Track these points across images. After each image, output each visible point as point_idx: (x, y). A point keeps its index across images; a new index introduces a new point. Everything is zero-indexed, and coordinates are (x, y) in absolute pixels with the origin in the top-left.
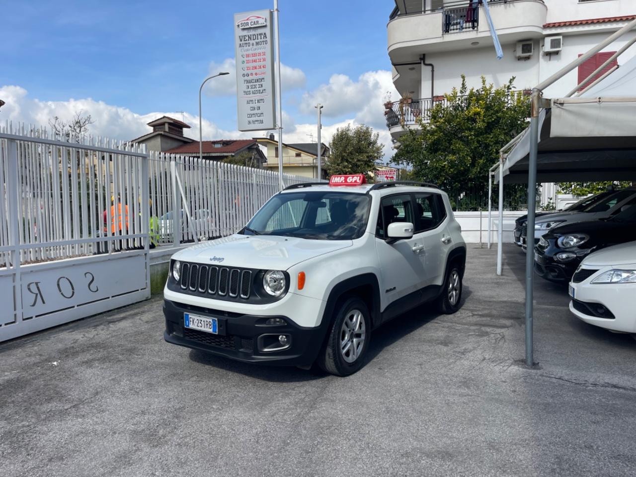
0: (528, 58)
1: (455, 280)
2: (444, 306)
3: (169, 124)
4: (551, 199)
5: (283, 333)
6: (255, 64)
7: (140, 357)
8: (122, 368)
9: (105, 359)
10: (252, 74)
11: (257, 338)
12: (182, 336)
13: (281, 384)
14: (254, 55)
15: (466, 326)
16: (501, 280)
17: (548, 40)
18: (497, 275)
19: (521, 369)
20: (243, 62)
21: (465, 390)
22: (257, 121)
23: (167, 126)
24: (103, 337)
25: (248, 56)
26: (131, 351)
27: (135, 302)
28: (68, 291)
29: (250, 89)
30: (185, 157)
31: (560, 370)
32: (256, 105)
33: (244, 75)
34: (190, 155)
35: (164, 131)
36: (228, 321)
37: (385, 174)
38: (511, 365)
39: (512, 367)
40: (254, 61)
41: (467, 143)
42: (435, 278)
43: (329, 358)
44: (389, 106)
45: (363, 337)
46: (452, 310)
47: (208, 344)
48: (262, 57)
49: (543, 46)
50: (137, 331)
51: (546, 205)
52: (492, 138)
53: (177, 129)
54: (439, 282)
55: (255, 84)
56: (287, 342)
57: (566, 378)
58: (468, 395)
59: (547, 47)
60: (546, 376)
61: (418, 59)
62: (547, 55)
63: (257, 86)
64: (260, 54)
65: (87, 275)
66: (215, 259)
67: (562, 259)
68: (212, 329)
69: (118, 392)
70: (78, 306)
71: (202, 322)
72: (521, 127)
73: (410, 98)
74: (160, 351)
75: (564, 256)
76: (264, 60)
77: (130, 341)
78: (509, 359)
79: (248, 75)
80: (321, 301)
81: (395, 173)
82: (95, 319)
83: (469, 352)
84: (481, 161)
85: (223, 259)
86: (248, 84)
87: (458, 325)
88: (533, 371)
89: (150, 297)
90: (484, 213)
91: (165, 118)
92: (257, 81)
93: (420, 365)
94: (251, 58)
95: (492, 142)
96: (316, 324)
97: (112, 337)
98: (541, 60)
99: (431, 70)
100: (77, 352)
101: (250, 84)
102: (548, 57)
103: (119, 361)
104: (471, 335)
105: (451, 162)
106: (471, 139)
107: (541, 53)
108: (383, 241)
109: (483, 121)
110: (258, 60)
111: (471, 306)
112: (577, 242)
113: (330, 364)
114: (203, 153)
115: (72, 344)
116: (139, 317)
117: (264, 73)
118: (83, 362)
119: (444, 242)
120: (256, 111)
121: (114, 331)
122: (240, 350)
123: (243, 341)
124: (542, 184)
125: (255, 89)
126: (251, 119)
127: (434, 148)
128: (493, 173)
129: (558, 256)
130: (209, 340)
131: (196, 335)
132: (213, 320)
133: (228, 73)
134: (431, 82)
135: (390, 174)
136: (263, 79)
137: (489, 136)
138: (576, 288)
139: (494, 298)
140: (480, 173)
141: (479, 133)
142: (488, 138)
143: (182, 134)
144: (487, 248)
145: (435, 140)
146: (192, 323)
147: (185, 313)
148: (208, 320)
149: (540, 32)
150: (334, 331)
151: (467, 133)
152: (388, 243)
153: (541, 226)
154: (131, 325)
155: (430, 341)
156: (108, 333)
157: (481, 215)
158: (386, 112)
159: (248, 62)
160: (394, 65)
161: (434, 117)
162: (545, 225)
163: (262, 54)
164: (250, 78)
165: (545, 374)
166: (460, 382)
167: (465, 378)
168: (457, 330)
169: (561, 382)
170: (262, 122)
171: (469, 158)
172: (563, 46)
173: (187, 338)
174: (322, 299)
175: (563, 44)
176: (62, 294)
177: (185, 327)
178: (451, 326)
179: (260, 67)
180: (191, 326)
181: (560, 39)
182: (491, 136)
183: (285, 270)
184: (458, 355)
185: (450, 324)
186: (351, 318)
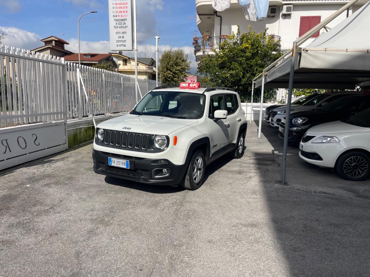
0: (274, 17)
1: (241, 141)
2: (236, 154)
3: (55, 41)
4: (283, 97)
5: (165, 168)
6: (120, 10)
7: (77, 182)
8: (69, 188)
9: (56, 183)
10: (119, 16)
11: (152, 171)
12: (105, 170)
13: (162, 194)
14: (120, 4)
15: (248, 165)
16: (261, 141)
17: (285, 7)
18: (258, 138)
19: (279, 185)
20: (113, 8)
21: (255, 196)
22: (122, 45)
23: (54, 42)
24: (50, 171)
25: (116, 4)
26: (70, 179)
27: (60, 151)
28: (23, 145)
29: (117, 25)
30: (70, 63)
31: (298, 186)
32: (122, 35)
33: (114, 16)
34: (73, 62)
35: (52, 46)
36: (135, 162)
37: (190, 79)
38: (274, 184)
39: (275, 185)
40: (120, 8)
41: (241, 64)
42: (233, 140)
43: (187, 181)
44: (196, 39)
45: (202, 170)
46: (240, 156)
47: (122, 174)
48: (125, 6)
49: (282, 10)
50: (68, 168)
51: (280, 100)
52: (254, 62)
53: (61, 45)
54: (235, 142)
55: (121, 22)
56: (168, 173)
57: (301, 189)
58: (257, 198)
59: (284, 11)
60: (292, 189)
61: (213, 12)
62: (284, 16)
63: (122, 24)
64: (124, 4)
65: (33, 135)
66: (125, 128)
67: (294, 130)
68: (126, 166)
69: (73, 200)
70: (29, 153)
71: (120, 163)
72: (270, 56)
73: (208, 36)
74: (87, 178)
75: (295, 129)
76: (127, 7)
77: (67, 173)
78: (273, 181)
79: (116, 16)
80: (185, 151)
81: (196, 79)
82: (40, 161)
83: (253, 177)
84: (248, 75)
85: (131, 128)
86: (116, 22)
87: (244, 164)
88: (285, 186)
89: (68, 149)
90: (249, 104)
91: (53, 37)
92: (122, 20)
93: (230, 184)
94: (118, 6)
95: (254, 64)
96: (183, 163)
97: (55, 171)
98: (281, 18)
99: (220, 19)
100: (38, 179)
101: (117, 22)
102: (284, 17)
103: (66, 184)
104: (252, 169)
105: (231, 74)
106: (243, 62)
107: (281, 14)
108: (212, 120)
109: (250, 52)
110: (122, 8)
111: (248, 154)
112: (302, 122)
113: (187, 184)
114: (81, 61)
115: (33, 175)
116: (66, 160)
117: (126, 16)
118: (45, 185)
119: (238, 121)
120: (121, 39)
121: (55, 168)
122: (141, 177)
123: (143, 172)
124: (279, 89)
125: (121, 25)
126: (118, 44)
127: (222, 66)
128: (255, 82)
129: (292, 128)
130: (122, 172)
131: (114, 170)
132: (126, 161)
133: (97, 12)
134: (220, 26)
135: (193, 79)
136: (126, 19)
137: (252, 61)
138: (304, 145)
139: (259, 150)
140: (247, 81)
141: (248, 59)
142: (252, 62)
143: (64, 48)
144: (250, 123)
145: (223, 62)
146: (113, 163)
147: (109, 158)
148: (124, 161)
149: (281, 2)
150: (190, 167)
151: (240, 59)
152: (214, 121)
153: (281, 112)
154: (64, 164)
155: (232, 172)
156: (51, 169)
157: (247, 105)
158: (193, 43)
159: (116, 8)
160: (199, 15)
161: (222, 48)
162: (284, 111)
163: (125, 4)
164: (118, 18)
165: (291, 188)
166: (252, 192)
167: (253, 190)
168: (244, 166)
169: (299, 191)
170: (125, 46)
171: (242, 73)
172: (293, 11)
173: (108, 171)
174: (186, 150)
175: (293, 10)
176: (20, 146)
177: (109, 165)
178: (240, 165)
179: (124, 12)
180: (113, 165)
181: (291, 7)
182: (254, 61)
183: (167, 135)
184: (247, 179)
185: (240, 164)
186: (198, 160)
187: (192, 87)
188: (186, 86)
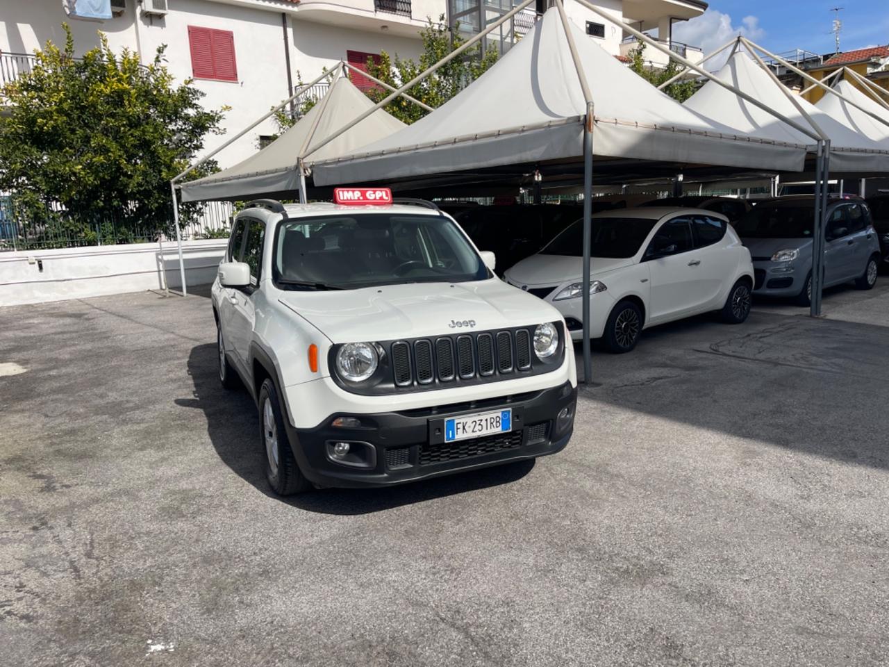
0: (118, 14)
4: (224, 223)
11: (557, 418)
59: (147, 6)
62: (147, 16)
68: (501, 427)
71: (484, 423)
85: (474, 321)
98: (138, 22)
107: (139, 10)
109: (135, 105)
122: (527, 445)
123: (531, 430)
132: (503, 413)
146: (460, 431)
147: (446, 420)
148: (494, 416)
172: (168, 9)
175: (168, 6)
180: (460, 436)
187: (375, 199)
188: (356, 198)
